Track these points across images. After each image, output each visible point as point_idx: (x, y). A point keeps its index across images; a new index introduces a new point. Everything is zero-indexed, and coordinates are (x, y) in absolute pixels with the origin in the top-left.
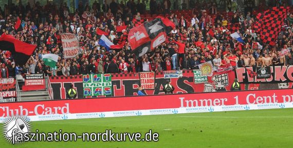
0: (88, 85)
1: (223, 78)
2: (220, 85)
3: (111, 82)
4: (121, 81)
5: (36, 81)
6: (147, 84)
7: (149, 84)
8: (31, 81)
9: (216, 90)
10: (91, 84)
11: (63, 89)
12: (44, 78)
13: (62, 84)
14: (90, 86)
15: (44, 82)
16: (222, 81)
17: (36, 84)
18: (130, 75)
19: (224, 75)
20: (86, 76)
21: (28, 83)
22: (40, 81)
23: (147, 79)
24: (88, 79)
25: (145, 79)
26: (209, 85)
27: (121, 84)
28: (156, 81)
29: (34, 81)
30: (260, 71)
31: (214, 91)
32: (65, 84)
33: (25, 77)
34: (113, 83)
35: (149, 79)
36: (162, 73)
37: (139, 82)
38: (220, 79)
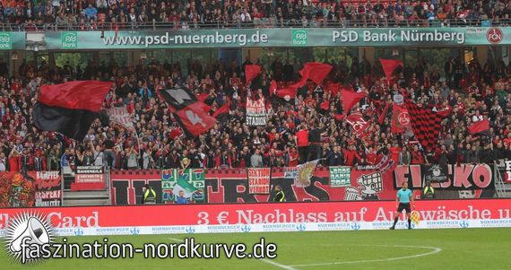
0: (169, 185)
1: (375, 180)
2: (369, 191)
3: (203, 182)
4: (219, 180)
5: (92, 176)
6: (259, 186)
7: (262, 186)
8: (84, 176)
9: (363, 197)
10: (173, 183)
11: (131, 190)
12: (103, 173)
13: (131, 183)
14: (172, 187)
15: (105, 178)
16: (373, 185)
17: (91, 181)
18: (234, 172)
19: (375, 175)
20: (166, 171)
21: (80, 179)
22: (98, 176)
23: (258, 178)
24: (169, 176)
25: (255, 178)
26: (352, 190)
27: (220, 185)
28: (272, 181)
29: (89, 176)
30: (432, 171)
31: (360, 199)
32: (134, 182)
33: (75, 170)
34: (207, 182)
35: (261, 178)
36: (281, 171)
37: (246, 183)
38: (370, 181)
